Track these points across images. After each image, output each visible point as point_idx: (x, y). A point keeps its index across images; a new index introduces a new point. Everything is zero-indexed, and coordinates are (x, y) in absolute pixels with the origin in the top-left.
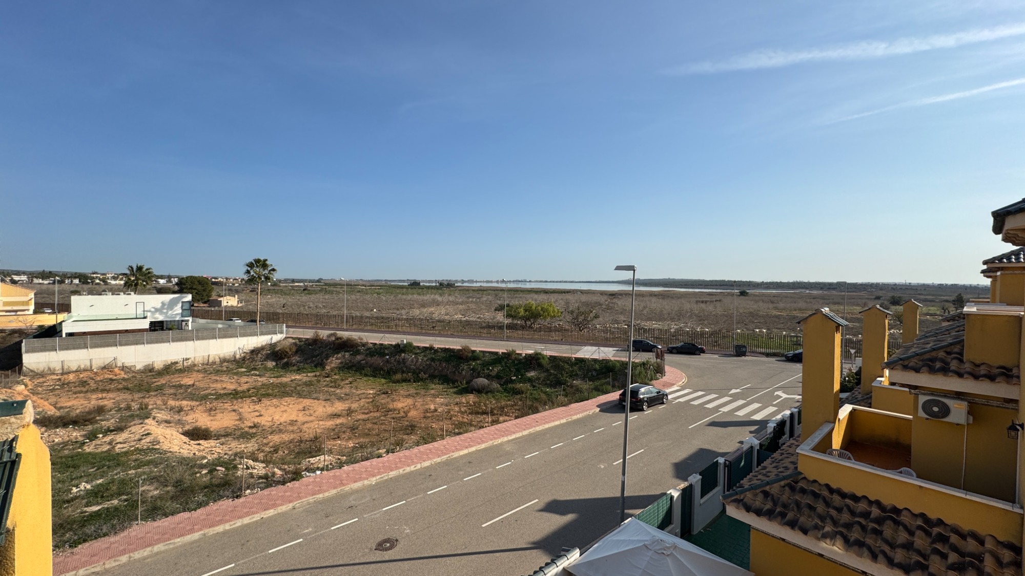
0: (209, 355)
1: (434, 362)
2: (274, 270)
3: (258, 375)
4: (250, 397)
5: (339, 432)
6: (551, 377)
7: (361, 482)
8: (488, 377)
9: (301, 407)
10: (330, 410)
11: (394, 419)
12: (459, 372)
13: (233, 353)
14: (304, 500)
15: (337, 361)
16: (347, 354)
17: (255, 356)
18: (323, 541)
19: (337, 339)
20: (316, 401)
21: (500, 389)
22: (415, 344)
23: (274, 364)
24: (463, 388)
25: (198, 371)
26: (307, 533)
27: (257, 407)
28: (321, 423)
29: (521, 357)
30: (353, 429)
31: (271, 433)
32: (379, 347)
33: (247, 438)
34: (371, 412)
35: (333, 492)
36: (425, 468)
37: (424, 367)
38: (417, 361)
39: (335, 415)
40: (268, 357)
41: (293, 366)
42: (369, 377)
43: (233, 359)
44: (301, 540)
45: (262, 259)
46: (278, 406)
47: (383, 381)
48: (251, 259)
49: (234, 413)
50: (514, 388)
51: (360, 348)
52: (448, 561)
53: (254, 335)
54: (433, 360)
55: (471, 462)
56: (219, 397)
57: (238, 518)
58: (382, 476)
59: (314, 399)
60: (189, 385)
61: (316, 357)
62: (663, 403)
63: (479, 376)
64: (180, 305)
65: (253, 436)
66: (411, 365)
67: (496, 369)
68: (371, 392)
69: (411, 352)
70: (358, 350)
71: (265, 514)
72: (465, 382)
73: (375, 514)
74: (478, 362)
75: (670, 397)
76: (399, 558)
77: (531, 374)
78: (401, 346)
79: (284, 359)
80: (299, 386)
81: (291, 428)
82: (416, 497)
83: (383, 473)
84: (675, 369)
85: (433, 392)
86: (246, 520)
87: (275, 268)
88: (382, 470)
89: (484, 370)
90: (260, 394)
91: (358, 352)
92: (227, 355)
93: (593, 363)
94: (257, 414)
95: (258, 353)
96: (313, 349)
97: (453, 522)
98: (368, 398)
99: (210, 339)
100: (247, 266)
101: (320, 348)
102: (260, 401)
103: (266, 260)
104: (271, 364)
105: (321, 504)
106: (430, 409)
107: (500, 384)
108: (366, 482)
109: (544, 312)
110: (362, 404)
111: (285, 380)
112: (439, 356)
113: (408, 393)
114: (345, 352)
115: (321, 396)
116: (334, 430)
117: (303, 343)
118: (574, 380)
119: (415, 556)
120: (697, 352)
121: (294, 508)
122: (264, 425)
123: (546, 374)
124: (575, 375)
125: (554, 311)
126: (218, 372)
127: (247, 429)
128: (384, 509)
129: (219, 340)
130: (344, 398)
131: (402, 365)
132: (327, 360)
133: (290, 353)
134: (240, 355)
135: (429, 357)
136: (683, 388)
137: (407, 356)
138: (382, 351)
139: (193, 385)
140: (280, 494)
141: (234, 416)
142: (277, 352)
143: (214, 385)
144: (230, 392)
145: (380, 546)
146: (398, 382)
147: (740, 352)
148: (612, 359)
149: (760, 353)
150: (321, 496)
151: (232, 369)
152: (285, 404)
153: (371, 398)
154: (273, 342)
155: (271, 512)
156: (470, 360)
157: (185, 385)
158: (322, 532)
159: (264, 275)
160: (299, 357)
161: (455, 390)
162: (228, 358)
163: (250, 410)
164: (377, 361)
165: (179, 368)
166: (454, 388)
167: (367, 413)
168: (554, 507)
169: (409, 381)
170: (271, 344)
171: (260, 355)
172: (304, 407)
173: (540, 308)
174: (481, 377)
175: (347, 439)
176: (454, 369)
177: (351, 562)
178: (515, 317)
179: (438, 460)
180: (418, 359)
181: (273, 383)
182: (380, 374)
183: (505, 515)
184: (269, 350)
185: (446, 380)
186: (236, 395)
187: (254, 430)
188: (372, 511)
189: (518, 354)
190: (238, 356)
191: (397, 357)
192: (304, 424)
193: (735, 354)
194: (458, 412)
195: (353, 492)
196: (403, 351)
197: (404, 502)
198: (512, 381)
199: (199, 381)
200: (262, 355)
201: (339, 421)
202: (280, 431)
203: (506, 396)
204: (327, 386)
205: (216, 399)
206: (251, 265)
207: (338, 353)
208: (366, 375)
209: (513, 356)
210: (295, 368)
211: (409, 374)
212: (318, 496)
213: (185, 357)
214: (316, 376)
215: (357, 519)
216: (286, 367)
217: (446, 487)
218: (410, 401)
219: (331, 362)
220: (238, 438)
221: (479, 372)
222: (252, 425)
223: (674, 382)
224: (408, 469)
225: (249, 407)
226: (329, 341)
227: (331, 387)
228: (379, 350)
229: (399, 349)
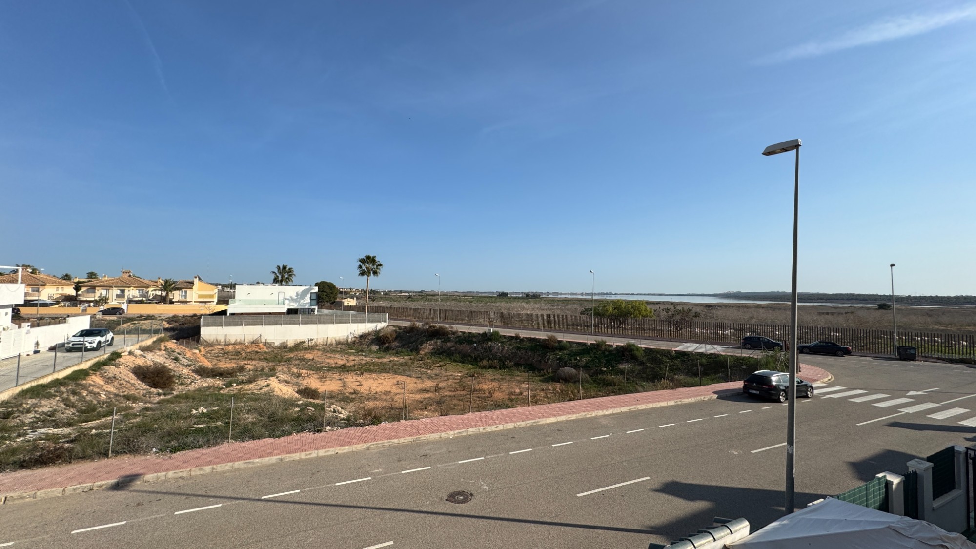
0: (328, 338)
1: (520, 351)
2: (380, 265)
3: (364, 356)
4: (355, 371)
5: (427, 404)
6: (648, 370)
7: (439, 434)
8: (576, 367)
9: (395, 381)
10: (420, 386)
11: (479, 398)
12: (544, 361)
13: (346, 337)
14: (379, 442)
15: (430, 347)
16: (439, 341)
17: (363, 340)
18: (392, 483)
19: (431, 327)
20: (408, 378)
21: (590, 379)
22: (501, 334)
23: (377, 347)
24: (550, 377)
25: (319, 350)
26: (377, 472)
27: (359, 379)
28: (411, 395)
29: (611, 349)
30: (439, 403)
31: (368, 399)
32: (467, 335)
33: (347, 402)
34: (457, 390)
35: (408, 439)
36: (508, 430)
37: (509, 355)
38: (503, 349)
39: (425, 390)
40: (373, 342)
41: (393, 350)
42: (458, 362)
43: (346, 342)
44: (370, 478)
45: (372, 256)
46: (376, 379)
47: (470, 366)
48: (363, 257)
49: (340, 382)
50: (604, 379)
51: (450, 336)
52: (534, 528)
53: (363, 322)
54: (518, 348)
55: (559, 430)
56: (331, 369)
57: (315, 449)
58: (461, 431)
59: (407, 376)
60: (310, 359)
61: (412, 343)
62: (806, 397)
63: (566, 365)
64: (309, 295)
65: (352, 400)
66: (497, 353)
67: (585, 360)
68: (459, 374)
69: (498, 340)
70: (449, 338)
71: (339, 450)
72: (551, 371)
73: (450, 465)
74: (565, 352)
75: (815, 392)
76: (472, 513)
77: (625, 366)
78: (488, 335)
79: (385, 343)
80: (396, 365)
81: (385, 397)
82: (496, 455)
83: (462, 428)
84: (813, 367)
85: (518, 378)
86: (322, 453)
87: (381, 263)
88: (462, 426)
89: (571, 360)
90: (362, 370)
91: (448, 340)
92: (341, 338)
93: (698, 357)
94: (358, 383)
95: (365, 338)
96: (410, 336)
97: (539, 486)
98: (456, 379)
99: (329, 323)
100: (360, 261)
101: (416, 335)
102: (362, 374)
103: (375, 257)
104: (375, 348)
105: (395, 449)
106: (515, 392)
107: (589, 375)
108: (443, 435)
109: (635, 310)
110: (449, 384)
111: (384, 360)
112: (525, 345)
113: (494, 377)
114: (437, 339)
115: (414, 374)
116: (422, 402)
117: (402, 331)
118: (675, 374)
119: (492, 515)
120: (840, 353)
121: (368, 449)
122: (362, 393)
123: (641, 367)
124: (676, 370)
125: (646, 310)
126: (333, 351)
127: (348, 394)
128: (460, 462)
129: (336, 325)
130: (434, 377)
131: (489, 353)
132: (421, 346)
133: (391, 339)
134: (352, 340)
135: (515, 346)
136: (830, 385)
137: (493, 344)
138: (470, 339)
139: (313, 359)
140: (357, 434)
141: (340, 383)
142: (381, 337)
143: (329, 361)
144: (340, 366)
145: (453, 498)
146: (484, 368)
147: (906, 354)
148: (723, 354)
149: (938, 359)
150: (396, 441)
151: (344, 350)
152: (382, 378)
153: (459, 379)
154: (377, 329)
155: (346, 449)
156: (557, 349)
157: (307, 359)
158: (392, 474)
159: (372, 270)
160: (398, 343)
161: (541, 378)
162: (342, 341)
163: (352, 380)
164: (466, 348)
165: (306, 346)
166: (540, 376)
167: (454, 391)
168: (673, 489)
169: (495, 368)
170: (376, 331)
171: (366, 340)
172: (398, 381)
173: (630, 306)
174: (569, 367)
175: (434, 411)
176: (540, 358)
177: (418, 509)
178: (603, 315)
179: (523, 424)
180: (504, 347)
181: (375, 362)
182: (468, 360)
183: (607, 488)
184: (374, 336)
185: (531, 367)
186: (344, 369)
187: (353, 396)
188: (447, 462)
189: (609, 345)
190: (350, 340)
191: (484, 345)
192: (396, 395)
193: (898, 357)
194: (544, 397)
195: (429, 443)
196: (490, 340)
197: (483, 458)
198: (602, 373)
199: (318, 357)
200: (368, 339)
201: (427, 395)
202: (375, 399)
203: (596, 387)
204: (420, 367)
205: (328, 371)
206: (362, 261)
207: (431, 340)
208: (455, 361)
209: (603, 348)
210: (394, 351)
211: (495, 361)
212: (393, 441)
213: (310, 338)
214: (411, 359)
215: (430, 467)
216: (387, 350)
217: (531, 450)
218: (495, 384)
219: (425, 348)
220: (340, 401)
221: (566, 362)
222: (352, 391)
223: (816, 378)
224: (489, 429)
225: (353, 378)
226: (424, 329)
227: (423, 368)
228: (468, 338)
229: (486, 337)
